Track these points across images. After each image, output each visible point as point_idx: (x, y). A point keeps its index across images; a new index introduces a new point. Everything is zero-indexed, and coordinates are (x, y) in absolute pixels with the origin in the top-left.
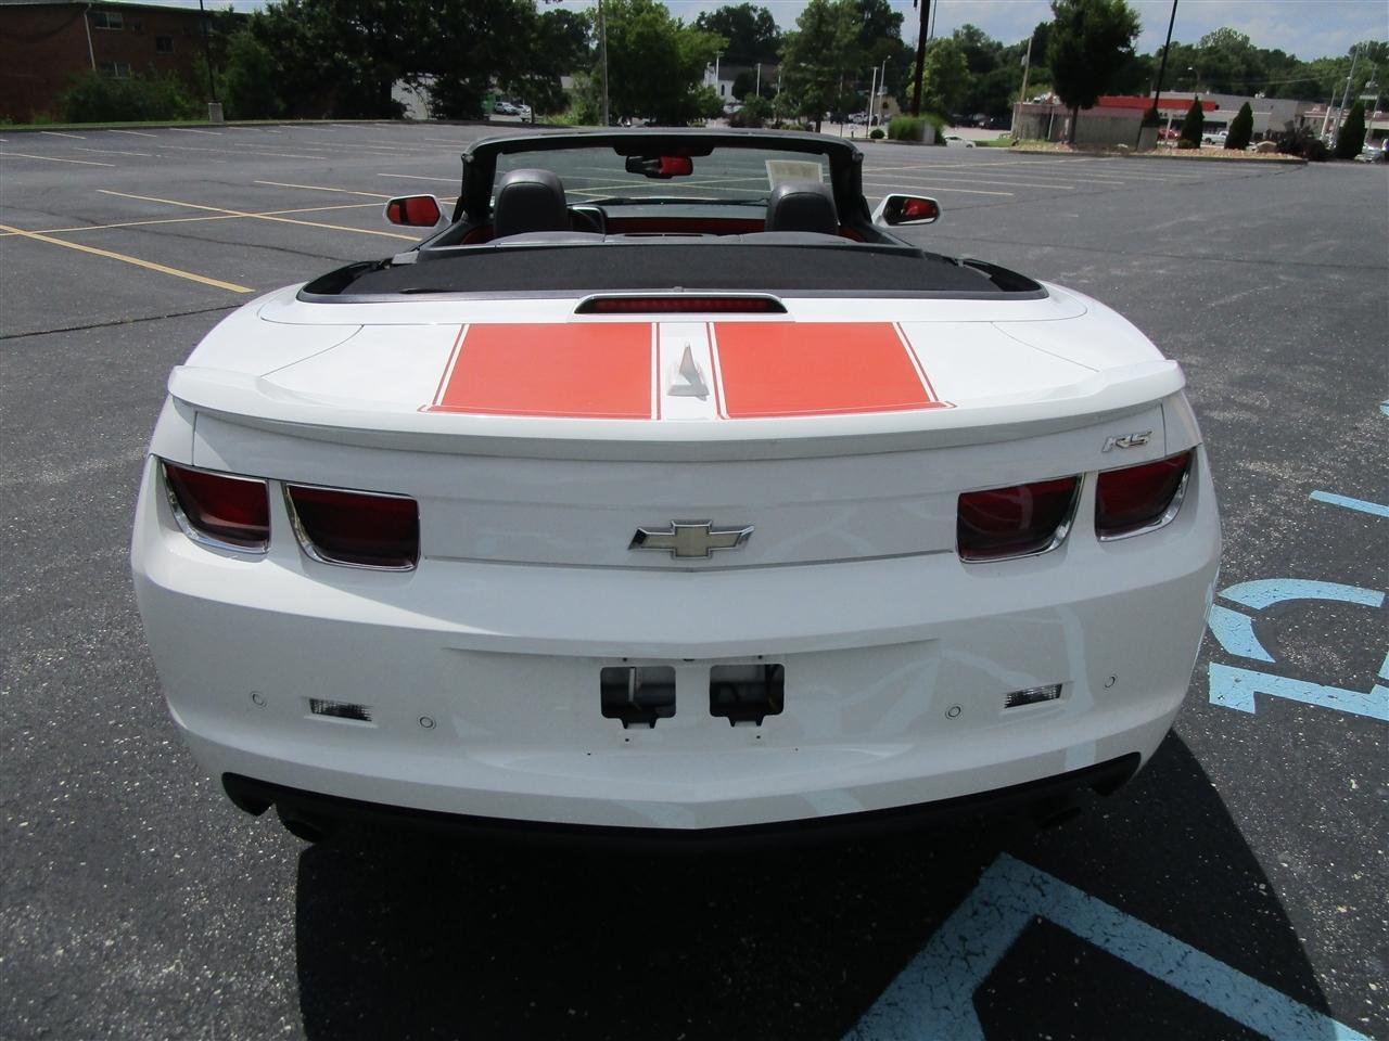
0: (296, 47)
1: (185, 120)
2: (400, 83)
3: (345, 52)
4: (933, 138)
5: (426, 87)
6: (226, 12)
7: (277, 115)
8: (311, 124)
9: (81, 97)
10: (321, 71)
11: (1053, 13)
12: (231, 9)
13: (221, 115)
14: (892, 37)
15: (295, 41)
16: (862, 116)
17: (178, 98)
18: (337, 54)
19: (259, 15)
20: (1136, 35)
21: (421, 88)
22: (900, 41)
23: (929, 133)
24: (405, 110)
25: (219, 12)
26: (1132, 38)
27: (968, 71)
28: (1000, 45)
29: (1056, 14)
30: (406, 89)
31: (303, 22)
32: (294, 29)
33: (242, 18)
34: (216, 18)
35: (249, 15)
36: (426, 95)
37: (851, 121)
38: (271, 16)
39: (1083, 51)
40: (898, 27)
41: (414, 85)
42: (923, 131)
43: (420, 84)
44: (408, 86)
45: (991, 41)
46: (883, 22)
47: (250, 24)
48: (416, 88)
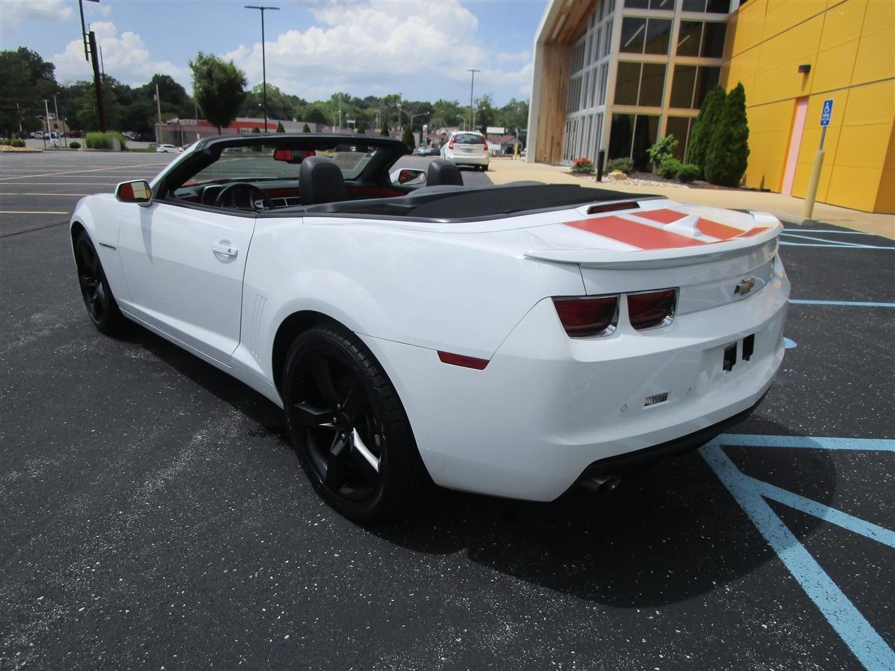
4: (120, 148)
11: (191, 69)
14: (48, 79)
16: (40, 134)
20: (245, 85)
22: (55, 82)
23: (116, 144)
26: (243, 86)
27: (118, 103)
28: (128, 87)
29: (194, 70)
37: (33, 137)
39: (217, 93)
40: (52, 72)
42: (112, 143)
45: (122, 84)
46: (39, 69)
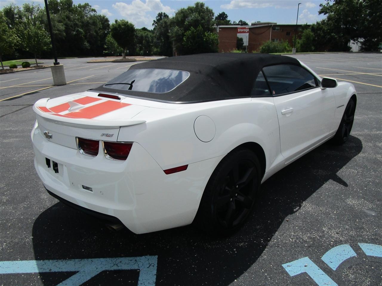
0: (321, 32)
1: (287, 52)
2: (352, 41)
3: (335, 33)
5: (360, 42)
6: (305, 25)
7: (311, 51)
8: (319, 53)
9: (264, 48)
10: (327, 39)
12: (307, 24)
13: (295, 51)
15: (321, 31)
17: (287, 47)
18: (332, 34)
19: (314, 25)
21: (358, 43)
24: (351, 49)
25: (303, 25)
30: (353, 43)
31: (325, 26)
32: (322, 28)
33: (309, 26)
34: (302, 26)
35: (311, 25)
36: (359, 44)
38: (317, 25)
41: (356, 42)
43: (358, 41)
44: (354, 42)
47: (311, 27)
48: (357, 43)
